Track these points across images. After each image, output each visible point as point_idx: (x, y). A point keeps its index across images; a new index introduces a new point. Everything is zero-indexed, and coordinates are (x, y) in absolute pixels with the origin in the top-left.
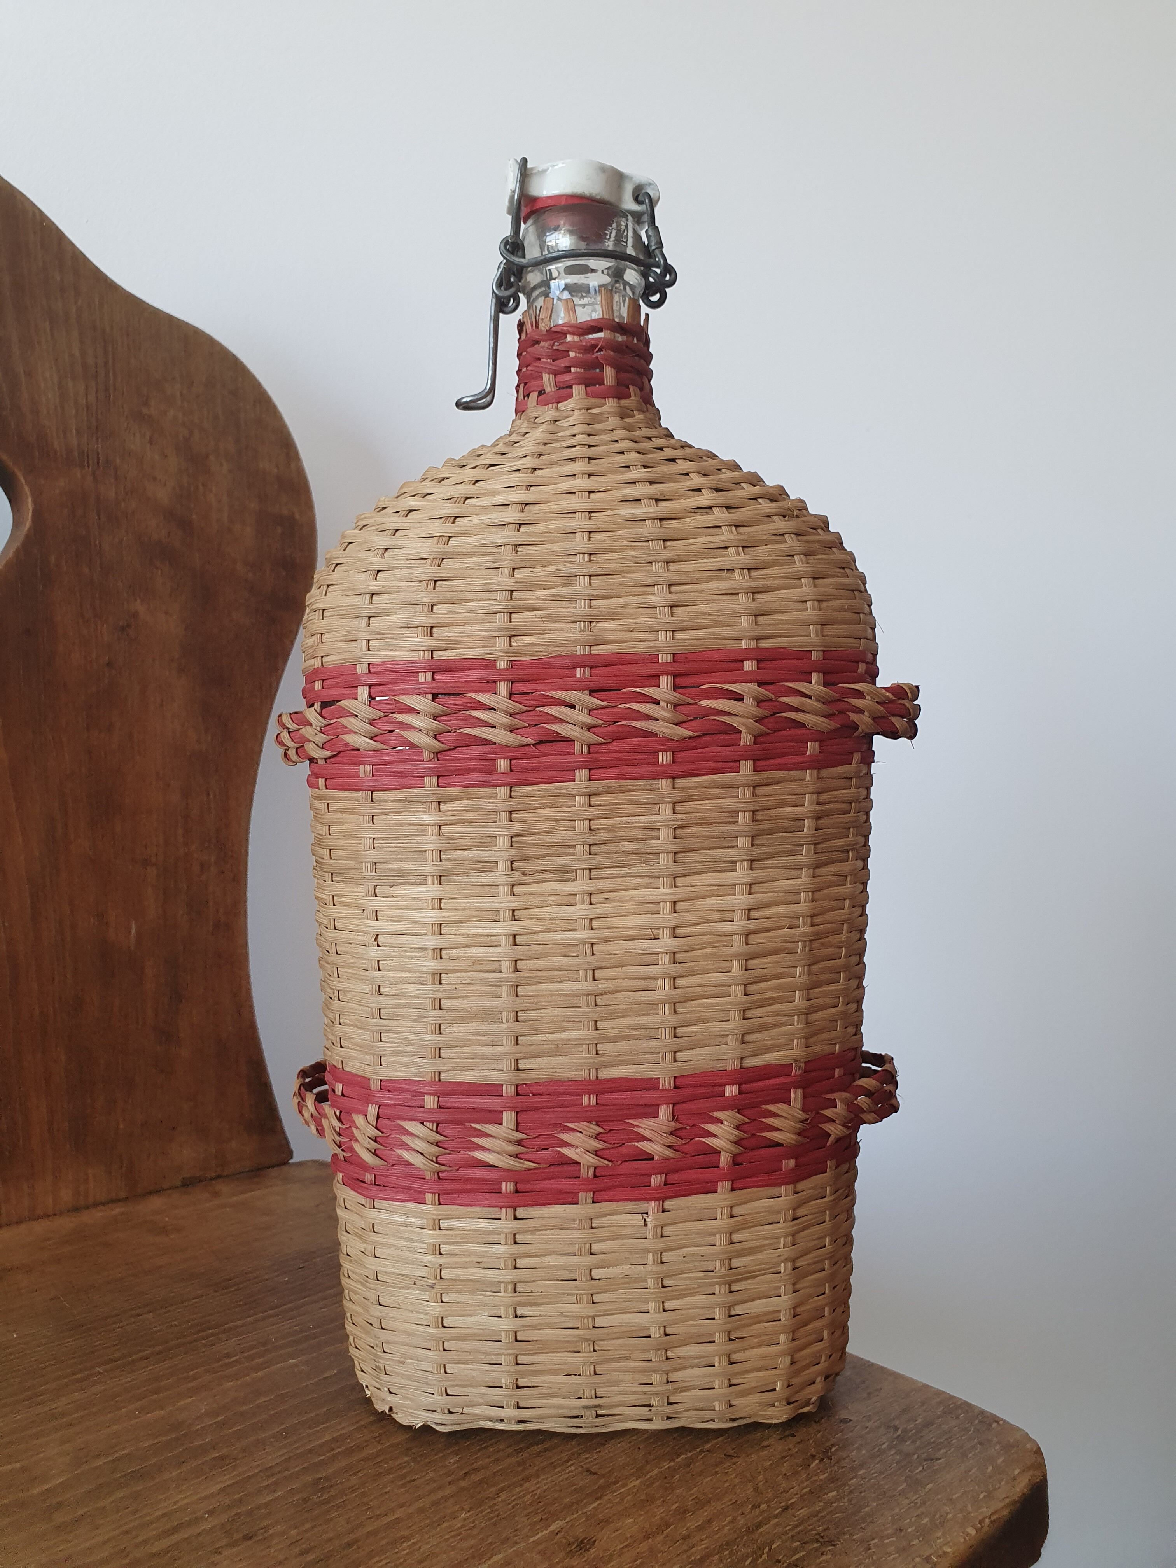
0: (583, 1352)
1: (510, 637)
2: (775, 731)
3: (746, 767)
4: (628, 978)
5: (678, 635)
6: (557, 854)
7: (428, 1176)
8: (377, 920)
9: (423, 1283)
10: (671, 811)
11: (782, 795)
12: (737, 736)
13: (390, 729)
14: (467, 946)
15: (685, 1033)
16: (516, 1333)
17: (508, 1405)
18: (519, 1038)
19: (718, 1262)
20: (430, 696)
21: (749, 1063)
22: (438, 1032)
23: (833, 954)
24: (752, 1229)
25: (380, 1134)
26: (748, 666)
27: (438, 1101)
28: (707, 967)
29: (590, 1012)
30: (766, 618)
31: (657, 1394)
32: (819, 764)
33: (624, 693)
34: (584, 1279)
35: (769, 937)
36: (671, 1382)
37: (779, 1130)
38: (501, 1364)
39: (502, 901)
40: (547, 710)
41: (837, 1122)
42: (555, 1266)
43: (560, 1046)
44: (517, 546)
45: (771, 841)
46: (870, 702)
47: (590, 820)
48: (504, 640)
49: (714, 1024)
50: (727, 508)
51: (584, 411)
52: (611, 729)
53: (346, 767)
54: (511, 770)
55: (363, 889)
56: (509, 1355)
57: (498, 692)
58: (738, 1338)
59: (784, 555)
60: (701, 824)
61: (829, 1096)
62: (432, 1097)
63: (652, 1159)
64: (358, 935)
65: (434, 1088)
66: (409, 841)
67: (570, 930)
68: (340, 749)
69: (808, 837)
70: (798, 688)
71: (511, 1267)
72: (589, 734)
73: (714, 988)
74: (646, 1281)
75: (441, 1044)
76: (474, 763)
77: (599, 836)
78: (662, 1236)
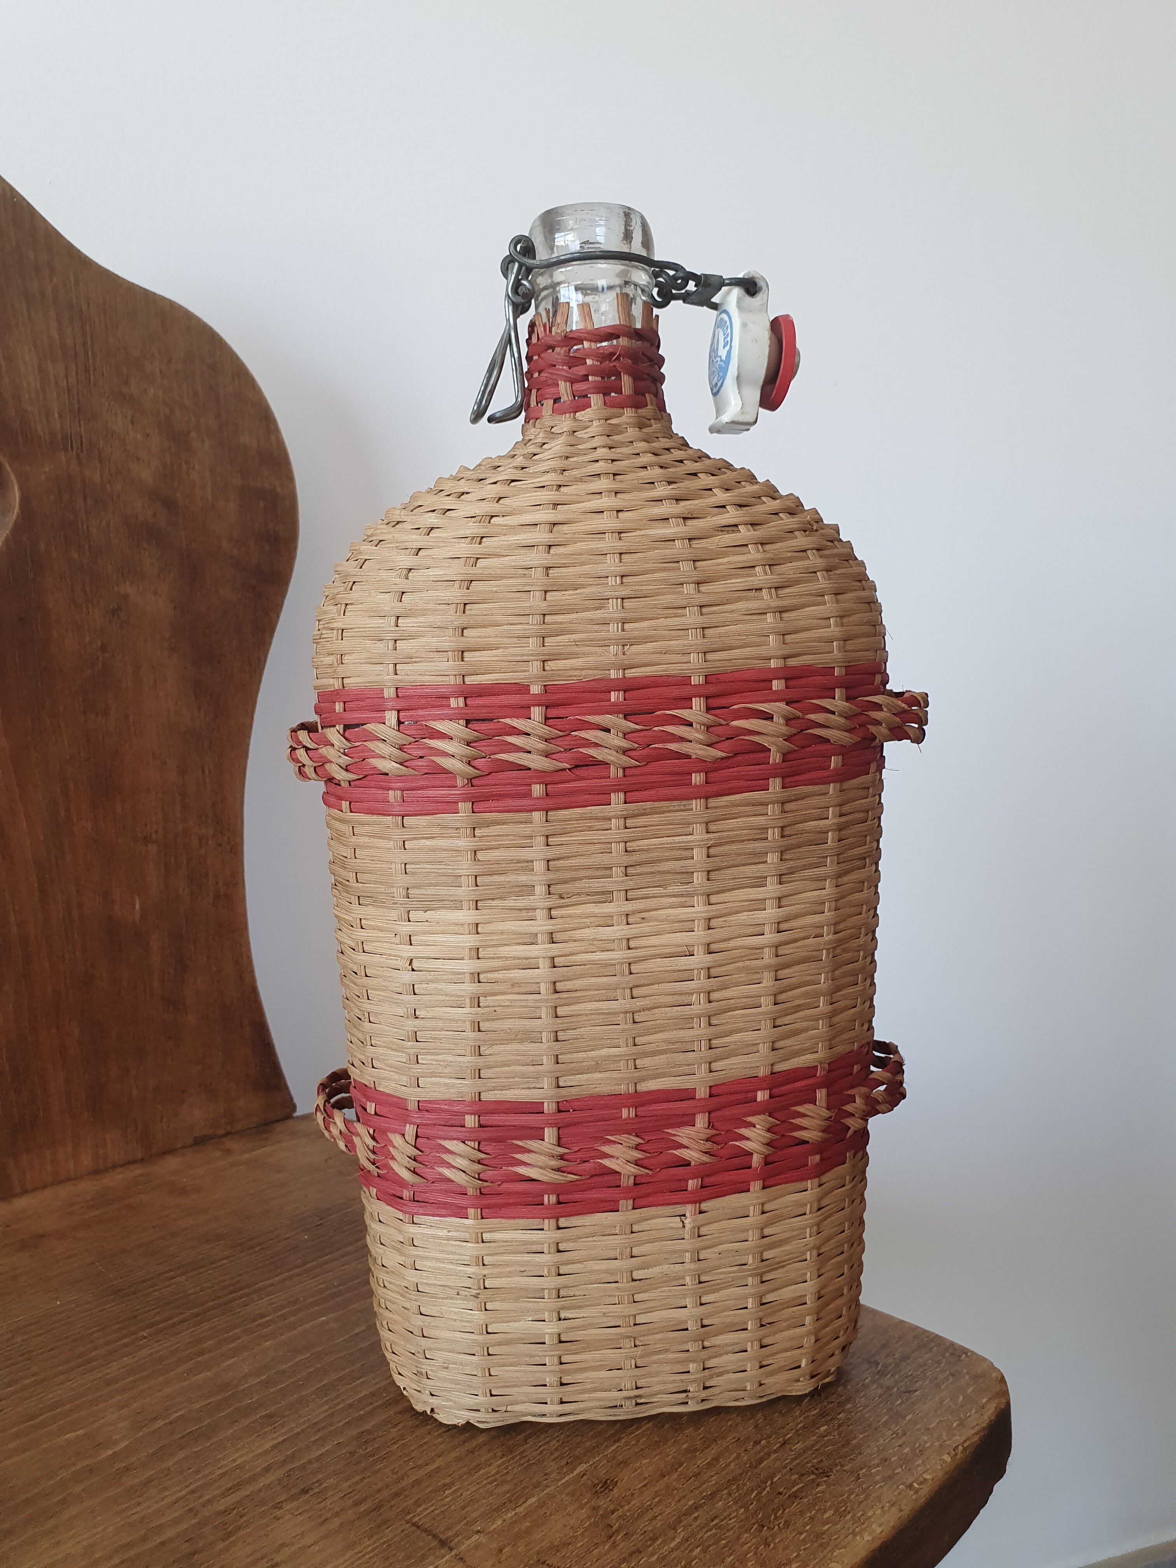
0: (624, 1349)
1: (544, 661)
2: (803, 747)
3: (775, 784)
4: (665, 995)
5: (710, 657)
6: (594, 876)
7: (470, 1192)
8: (411, 945)
9: (467, 1293)
10: (704, 831)
11: (808, 809)
12: (766, 754)
13: (421, 755)
14: (505, 970)
15: (720, 1043)
16: (559, 1335)
17: (551, 1401)
18: (559, 1057)
19: (751, 1256)
20: (462, 722)
21: (778, 1068)
22: (477, 1053)
23: (852, 958)
24: (782, 1222)
25: (420, 1153)
26: (777, 685)
27: (479, 1121)
28: (740, 980)
29: (629, 1029)
30: (793, 636)
31: (694, 1381)
32: (841, 777)
33: (658, 716)
34: (625, 1280)
35: (797, 947)
36: (708, 1368)
37: (806, 1129)
38: (545, 1365)
39: (541, 925)
40: (583, 734)
41: (857, 1116)
42: (598, 1271)
43: (599, 1062)
44: (548, 568)
45: (798, 855)
46: (888, 715)
47: (626, 842)
48: (537, 664)
49: (746, 1033)
50: (752, 525)
51: (602, 422)
52: (645, 752)
53: (373, 791)
54: (547, 795)
55: (394, 914)
56: (554, 1356)
57: (532, 717)
58: (769, 1324)
59: (808, 571)
60: (733, 842)
61: (849, 1092)
62: (473, 1116)
63: (689, 1164)
64: (390, 959)
65: (476, 1108)
66: (444, 867)
67: (608, 951)
68: (366, 773)
69: (832, 849)
70: (823, 705)
71: (554, 1274)
72: (625, 758)
73: (746, 1000)
74: (683, 1278)
75: (481, 1065)
76: (509, 788)
77: (635, 858)
78: (699, 1236)
